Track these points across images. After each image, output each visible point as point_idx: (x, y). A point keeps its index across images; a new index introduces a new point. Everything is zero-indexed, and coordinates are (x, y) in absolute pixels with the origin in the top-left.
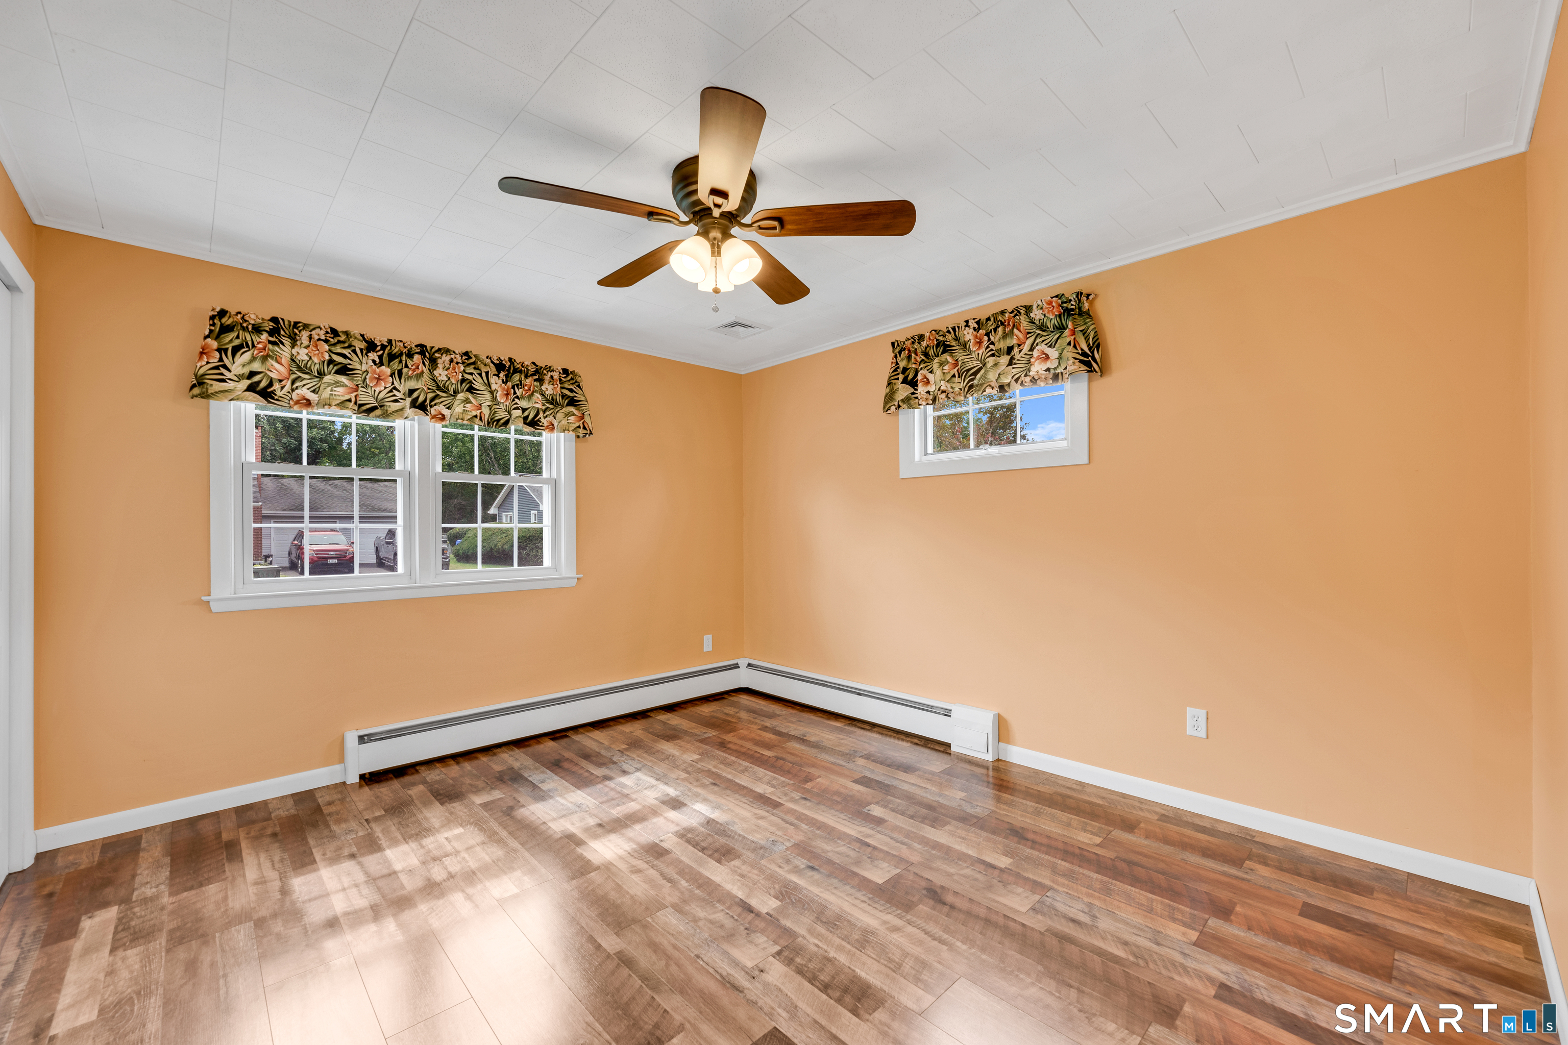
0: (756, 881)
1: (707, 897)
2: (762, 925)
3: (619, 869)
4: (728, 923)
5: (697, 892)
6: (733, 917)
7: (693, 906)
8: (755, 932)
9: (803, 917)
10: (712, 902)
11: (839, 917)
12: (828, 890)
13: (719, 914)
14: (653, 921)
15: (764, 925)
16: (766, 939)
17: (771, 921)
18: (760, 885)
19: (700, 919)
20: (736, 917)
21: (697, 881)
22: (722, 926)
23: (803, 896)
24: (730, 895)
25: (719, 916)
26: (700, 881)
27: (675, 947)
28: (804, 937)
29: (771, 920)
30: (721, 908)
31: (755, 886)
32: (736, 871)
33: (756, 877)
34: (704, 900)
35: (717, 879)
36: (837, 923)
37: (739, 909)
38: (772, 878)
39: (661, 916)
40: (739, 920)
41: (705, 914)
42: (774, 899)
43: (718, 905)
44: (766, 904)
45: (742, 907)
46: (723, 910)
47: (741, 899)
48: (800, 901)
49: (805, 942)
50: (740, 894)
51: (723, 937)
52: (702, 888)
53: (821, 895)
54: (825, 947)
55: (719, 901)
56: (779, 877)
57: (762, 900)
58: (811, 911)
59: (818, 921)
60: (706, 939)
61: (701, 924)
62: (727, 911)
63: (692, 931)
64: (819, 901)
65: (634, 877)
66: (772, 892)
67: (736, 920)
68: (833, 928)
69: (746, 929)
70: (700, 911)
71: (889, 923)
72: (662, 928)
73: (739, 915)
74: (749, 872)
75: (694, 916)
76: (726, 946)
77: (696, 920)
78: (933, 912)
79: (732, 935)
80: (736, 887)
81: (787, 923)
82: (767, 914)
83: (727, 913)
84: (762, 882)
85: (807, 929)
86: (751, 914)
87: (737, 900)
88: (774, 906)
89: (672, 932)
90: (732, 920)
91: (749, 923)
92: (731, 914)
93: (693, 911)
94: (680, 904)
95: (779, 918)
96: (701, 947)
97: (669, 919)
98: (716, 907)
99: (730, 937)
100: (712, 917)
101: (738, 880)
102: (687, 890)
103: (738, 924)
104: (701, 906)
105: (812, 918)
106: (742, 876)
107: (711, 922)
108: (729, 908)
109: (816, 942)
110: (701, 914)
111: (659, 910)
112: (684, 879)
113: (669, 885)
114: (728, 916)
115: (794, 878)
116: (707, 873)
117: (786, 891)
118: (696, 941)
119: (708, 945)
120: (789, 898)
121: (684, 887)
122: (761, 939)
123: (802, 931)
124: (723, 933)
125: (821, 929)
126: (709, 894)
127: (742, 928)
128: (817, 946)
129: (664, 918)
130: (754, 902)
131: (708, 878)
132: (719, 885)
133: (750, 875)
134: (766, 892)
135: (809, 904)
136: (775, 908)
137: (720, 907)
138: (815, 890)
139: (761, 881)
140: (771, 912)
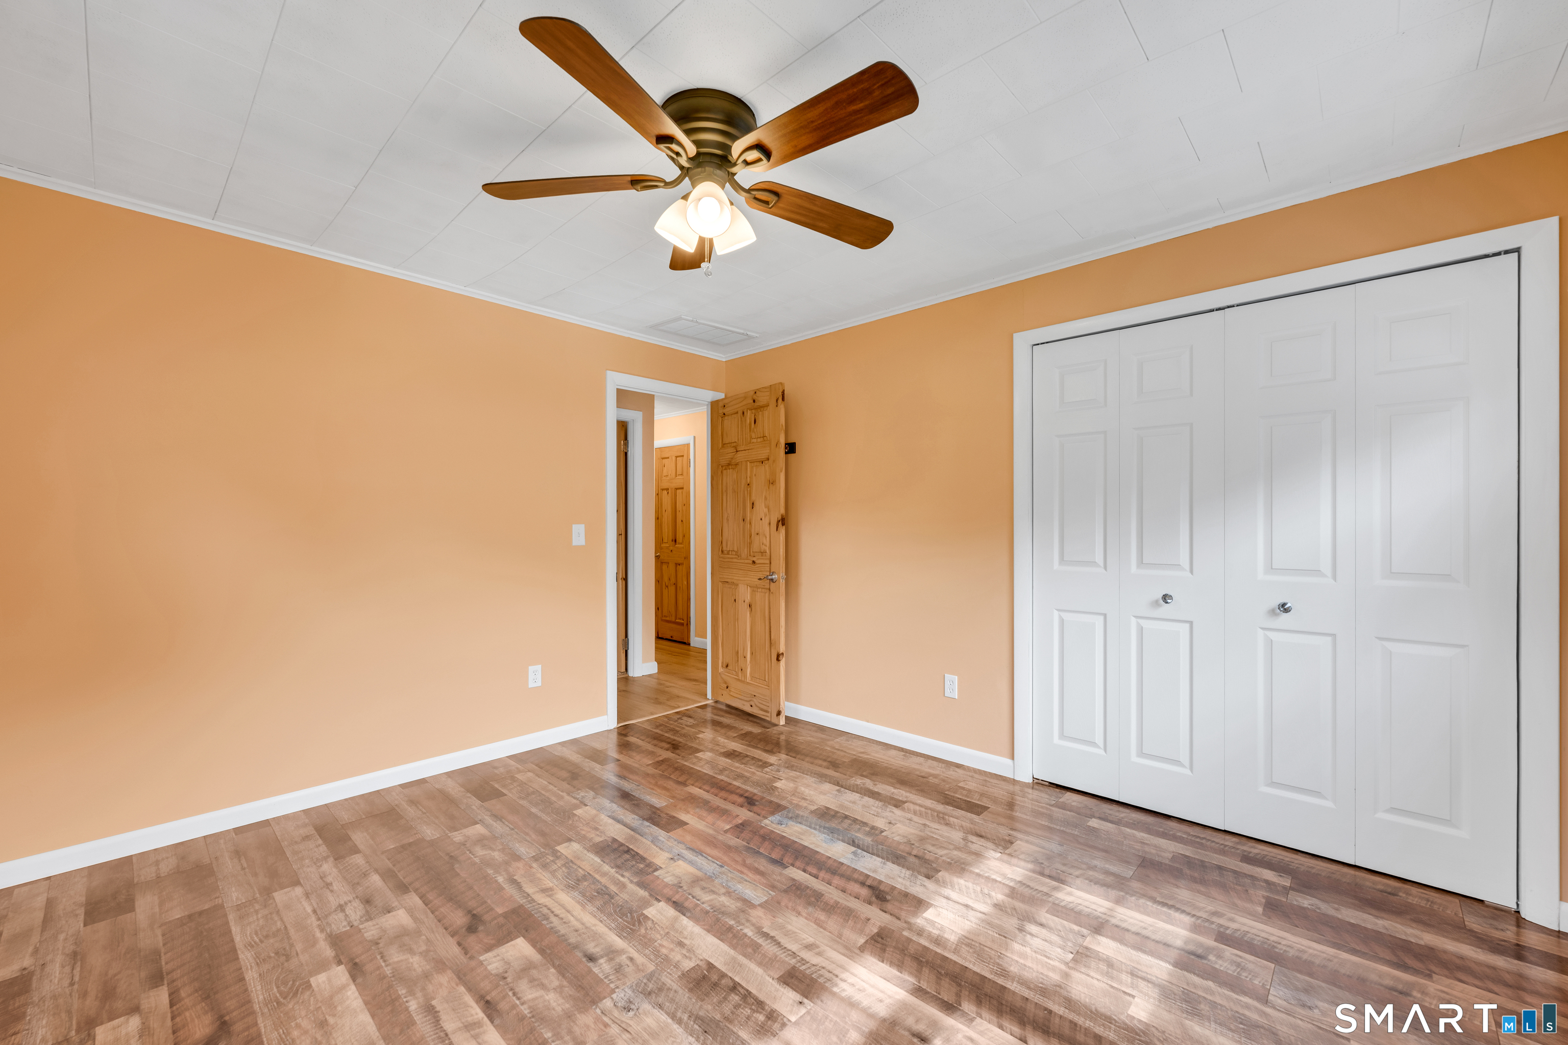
0: (665, 938)
1: (720, 916)
2: (666, 891)
3: (835, 950)
4: (697, 892)
5: (732, 923)
6: (693, 897)
7: (733, 906)
8: (673, 885)
9: (626, 899)
10: (715, 911)
11: (591, 899)
12: (587, 928)
13: (707, 899)
14: (767, 892)
15: (664, 891)
16: (665, 880)
17: (658, 895)
18: (662, 932)
19: (724, 894)
20: (690, 897)
21: (735, 936)
22: (703, 889)
23: (618, 920)
24: (696, 920)
25: (706, 897)
26: (730, 935)
27: (742, 872)
28: (631, 882)
29: (656, 896)
30: (704, 906)
31: (667, 930)
32: (689, 951)
33: (665, 943)
34: (723, 913)
35: (711, 940)
36: (596, 894)
37: (687, 905)
38: (646, 943)
39: (762, 896)
40: (687, 895)
41: (720, 899)
42: (649, 916)
43: (708, 908)
44: (659, 912)
45: (683, 907)
46: (703, 903)
47: (684, 915)
48: (623, 915)
49: (632, 879)
50: (685, 921)
51: (701, 880)
52: (727, 926)
53: (598, 923)
54: (617, 875)
55: (707, 912)
56: (636, 944)
57: (662, 914)
58: (615, 905)
59: (613, 896)
60: (716, 878)
61: (723, 890)
62: (698, 902)
63: (730, 884)
64: (603, 915)
65: (811, 940)
66: (649, 924)
67: (690, 894)
68: (602, 890)
69: (681, 887)
70: (725, 902)
71: (547, 896)
72: (757, 886)
73: (687, 899)
74: (672, 950)
75: (730, 896)
76: (699, 874)
77: (728, 893)
78: (493, 906)
79: (693, 882)
80: (689, 929)
81: (642, 893)
82: (659, 901)
83: (698, 900)
84: (658, 936)
85: (626, 888)
86: (675, 900)
87: (688, 914)
88: (650, 909)
89: (747, 883)
90: (694, 894)
91: (678, 892)
92: (695, 900)
93: (732, 902)
94: (747, 909)
95: (649, 897)
96: (720, 873)
97: (756, 894)
98: (710, 906)
99: (696, 881)
100: (713, 897)
101: (686, 938)
102: (743, 924)
103: (688, 891)
104: (725, 906)
105: (617, 898)
106: (681, 944)
107: (713, 892)
108: (697, 905)
109: (622, 879)
110: (724, 899)
111: (766, 902)
112: (750, 937)
113: (765, 930)
114: (698, 898)
115: (619, 943)
116: (724, 947)
117: (634, 925)
118: (725, 877)
119: (714, 874)
120: (632, 918)
121: (747, 927)
122: (669, 879)
123: (632, 887)
124: (702, 883)
125: (613, 888)
126: (718, 920)
127: (685, 888)
128: (623, 876)
129: (759, 895)
130: (671, 912)
131: (721, 940)
132: (708, 931)
133: (672, 946)
134: (656, 923)
135: (615, 911)
136: (651, 906)
137: (706, 907)
138: (601, 928)
139: (660, 938)
140: (655, 902)
